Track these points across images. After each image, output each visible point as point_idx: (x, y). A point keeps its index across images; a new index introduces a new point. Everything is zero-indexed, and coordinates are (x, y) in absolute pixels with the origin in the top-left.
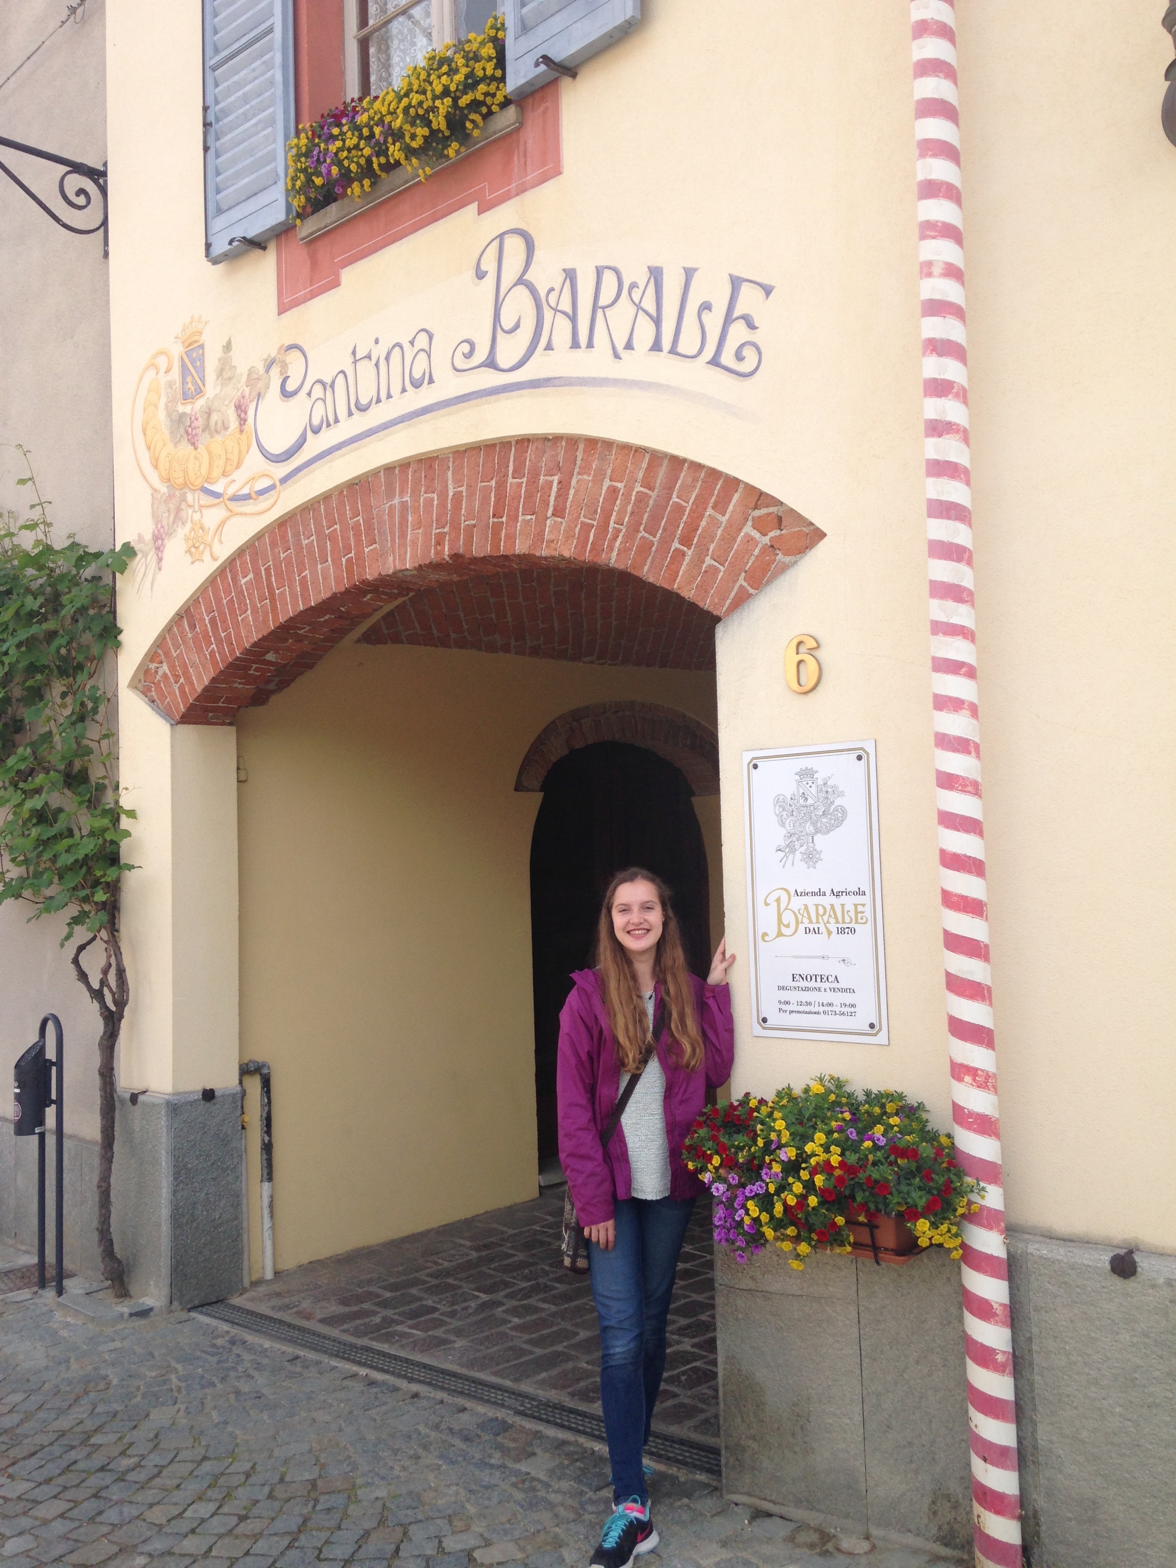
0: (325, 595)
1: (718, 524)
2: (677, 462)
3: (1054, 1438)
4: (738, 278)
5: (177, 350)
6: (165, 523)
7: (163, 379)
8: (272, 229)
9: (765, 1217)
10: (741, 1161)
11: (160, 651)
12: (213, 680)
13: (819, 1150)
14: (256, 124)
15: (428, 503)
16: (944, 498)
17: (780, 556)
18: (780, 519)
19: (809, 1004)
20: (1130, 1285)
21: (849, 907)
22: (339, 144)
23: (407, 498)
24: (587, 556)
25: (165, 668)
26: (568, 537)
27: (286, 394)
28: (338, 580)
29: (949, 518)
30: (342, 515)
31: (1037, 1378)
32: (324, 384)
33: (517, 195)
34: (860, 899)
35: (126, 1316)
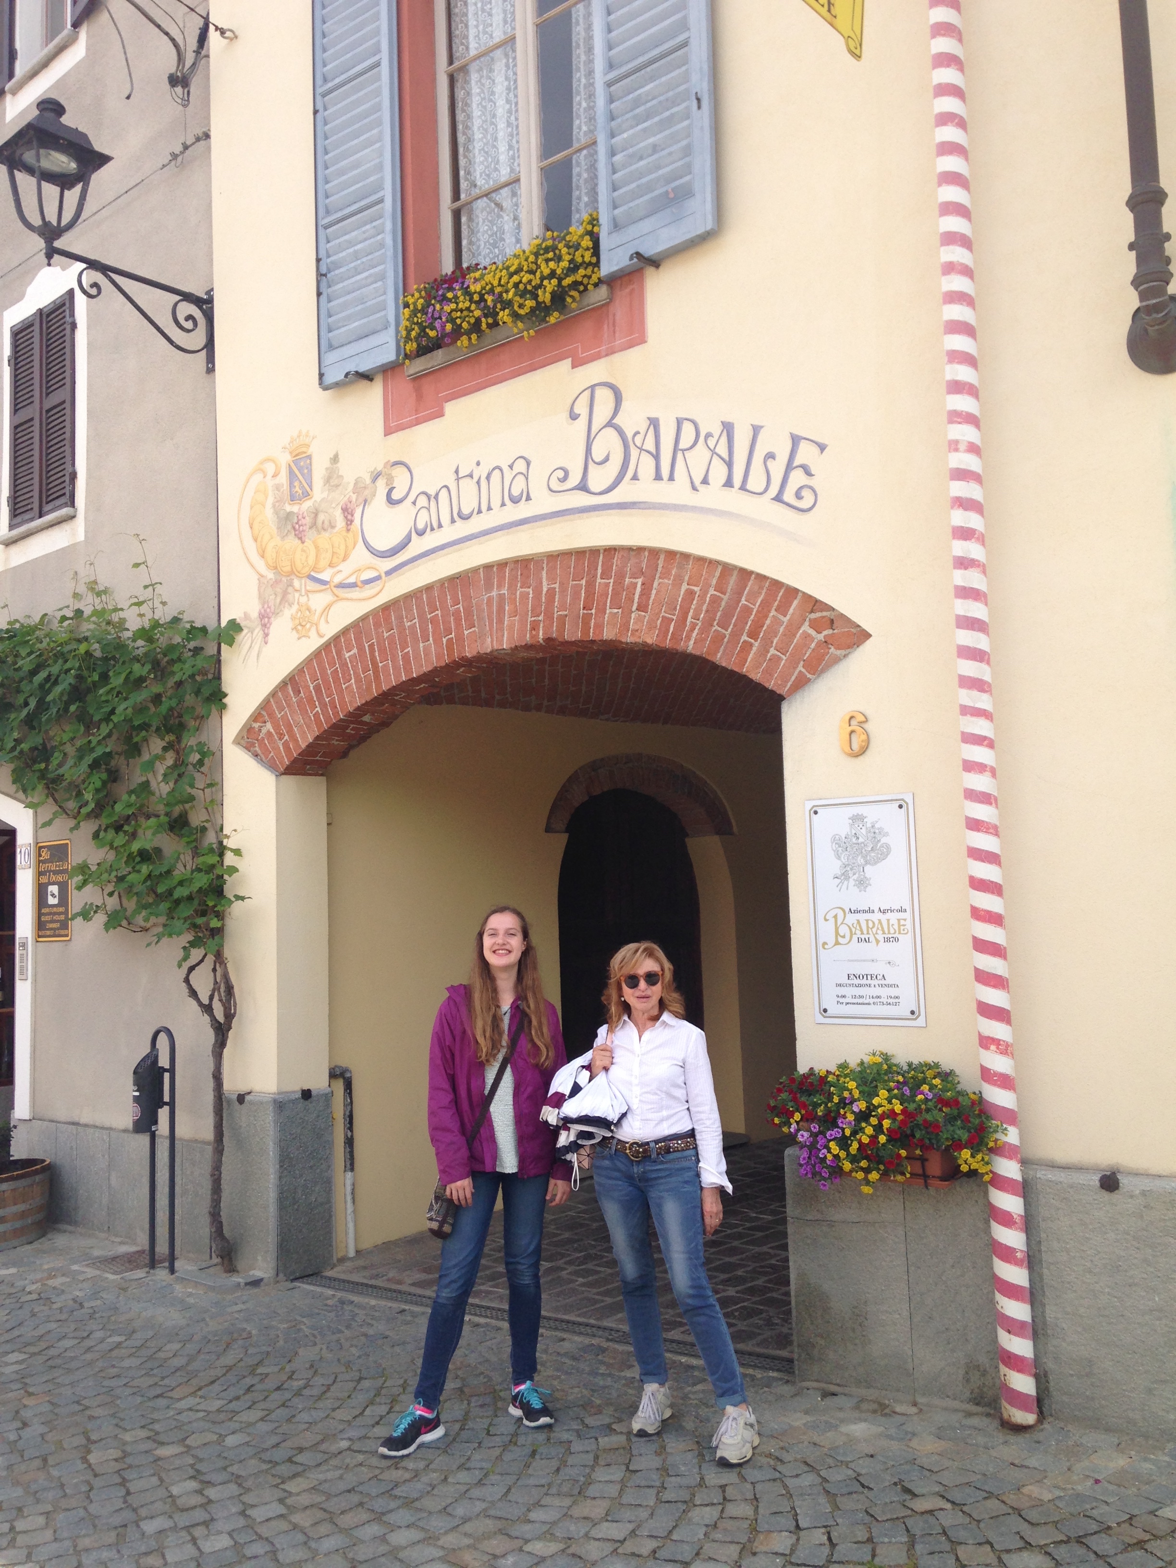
0: (425, 669)
1: (781, 623)
2: (745, 574)
3: (1059, 1316)
4: (798, 436)
5: (285, 459)
6: (271, 604)
7: (270, 483)
8: (383, 365)
9: (843, 1154)
10: (820, 1114)
11: (264, 713)
12: (317, 738)
13: (885, 1102)
14: (366, 278)
15: (525, 596)
16: (969, 615)
17: (832, 650)
18: (832, 621)
19: (860, 997)
20: (1115, 1196)
21: (893, 921)
22: (453, 306)
23: (505, 591)
24: (668, 644)
25: (269, 726)
26: (651, 627)
27: (391, 501)
28: (439, 656)
29: (973, 629)
30: (443, 602)
31: (1045, 1271)
32: (429, 497)
33: (607, 355)
34: (901, 915)
35: (242, 1284)
